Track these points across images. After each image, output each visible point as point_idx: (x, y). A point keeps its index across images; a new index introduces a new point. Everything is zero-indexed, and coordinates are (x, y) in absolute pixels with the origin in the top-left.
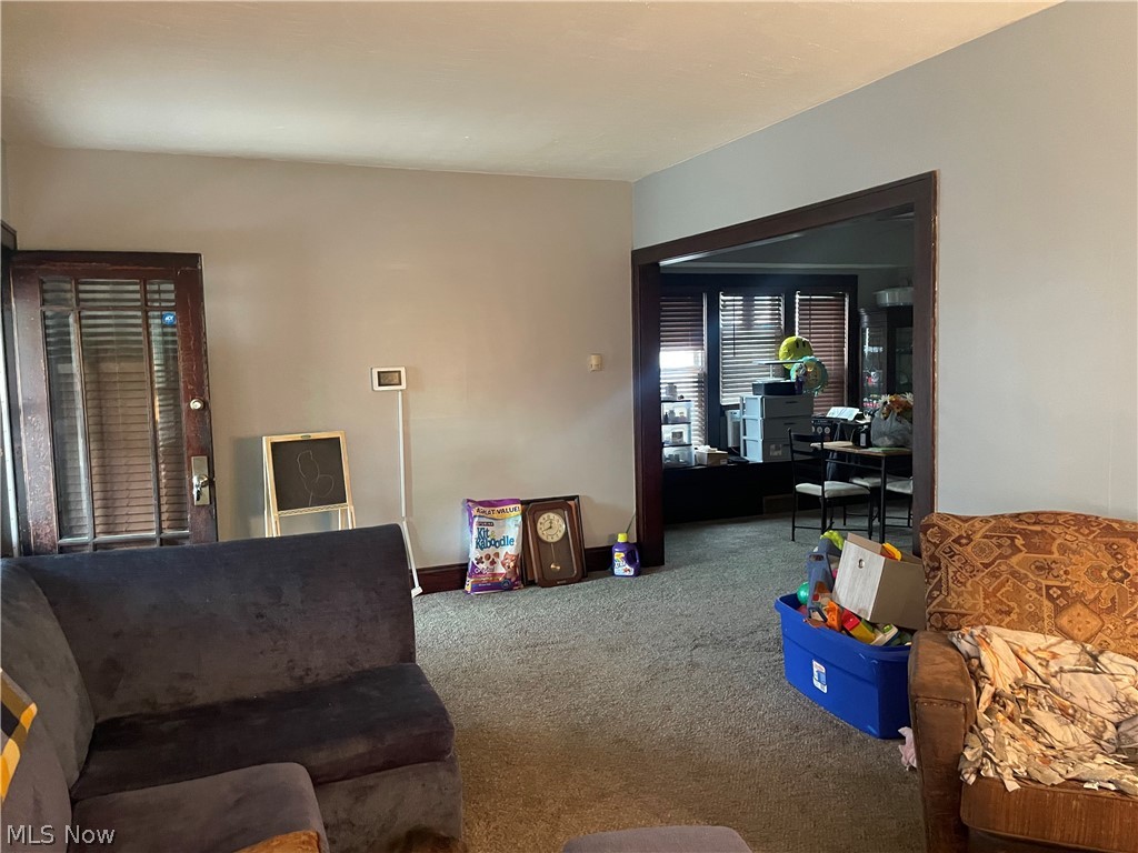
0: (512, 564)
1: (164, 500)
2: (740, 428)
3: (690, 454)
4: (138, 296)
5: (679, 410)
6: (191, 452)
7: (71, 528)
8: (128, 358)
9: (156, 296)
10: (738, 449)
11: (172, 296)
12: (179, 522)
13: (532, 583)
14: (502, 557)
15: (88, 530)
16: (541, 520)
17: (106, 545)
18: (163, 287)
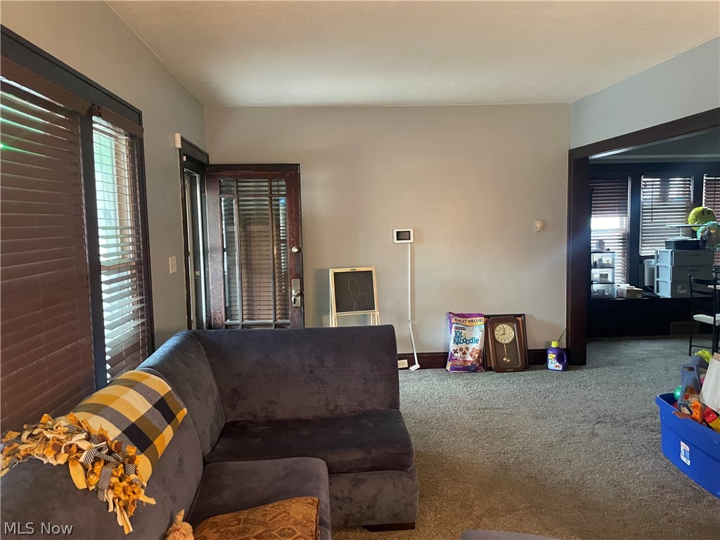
0: (477, 356)
1: (278, 303)
2: (654, 272)
3: (613, 289)
4: (267, 189)
5: (606, 258)
6: (292, 277)
7: (232, 315)
8: (261, 223)
9: (276, 188)
10: (653, 287)
11: (284, 188)
12: (285, 316)
13: (490, 369)
14: (470, 350)
15: (239, 317)
16: (498, 328)
17: (249, 326)
18: (280, 183)
